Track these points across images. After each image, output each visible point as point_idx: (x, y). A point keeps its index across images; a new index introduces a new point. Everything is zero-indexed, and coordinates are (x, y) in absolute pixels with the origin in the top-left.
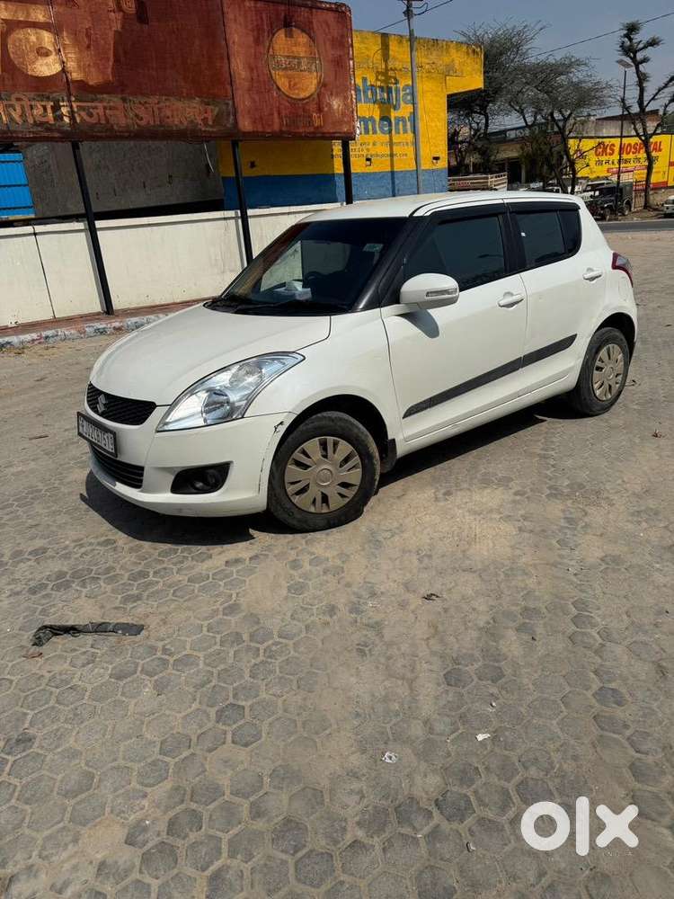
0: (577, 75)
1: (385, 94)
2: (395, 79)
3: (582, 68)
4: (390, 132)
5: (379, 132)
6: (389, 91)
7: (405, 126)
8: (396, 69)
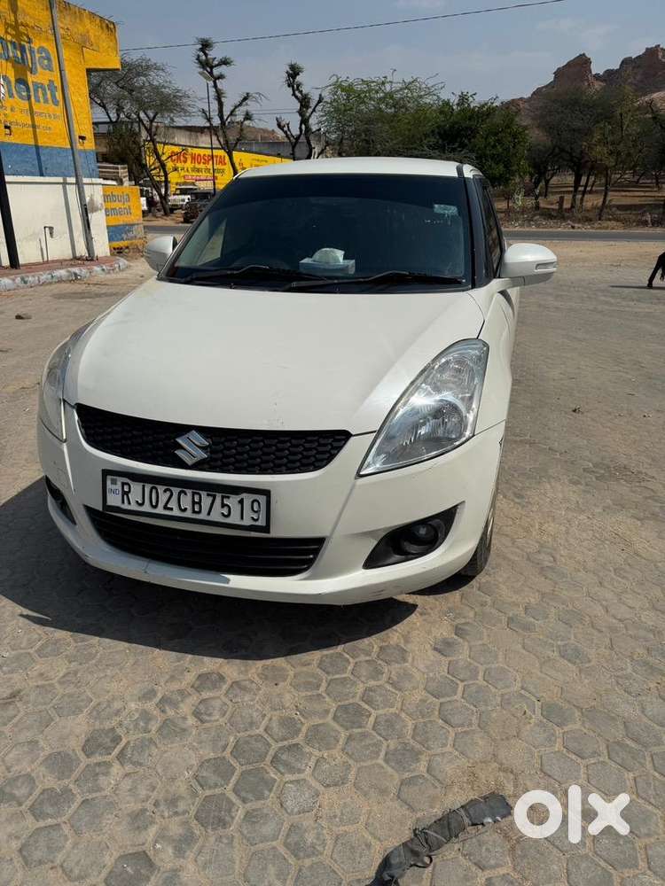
0: (156, 79)
1: (19, 53)
2: (28, 37)
3: (161, 73)
4: (29, 98)
5: (16, 96)
6: (23, 49)
7: (45, 94)
8: (28, 26)
